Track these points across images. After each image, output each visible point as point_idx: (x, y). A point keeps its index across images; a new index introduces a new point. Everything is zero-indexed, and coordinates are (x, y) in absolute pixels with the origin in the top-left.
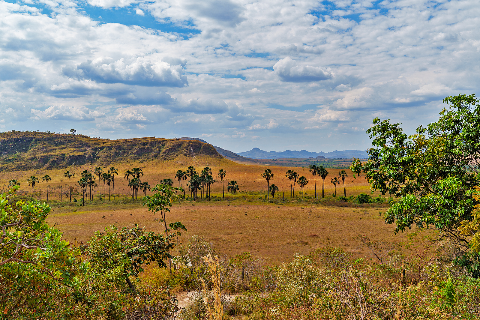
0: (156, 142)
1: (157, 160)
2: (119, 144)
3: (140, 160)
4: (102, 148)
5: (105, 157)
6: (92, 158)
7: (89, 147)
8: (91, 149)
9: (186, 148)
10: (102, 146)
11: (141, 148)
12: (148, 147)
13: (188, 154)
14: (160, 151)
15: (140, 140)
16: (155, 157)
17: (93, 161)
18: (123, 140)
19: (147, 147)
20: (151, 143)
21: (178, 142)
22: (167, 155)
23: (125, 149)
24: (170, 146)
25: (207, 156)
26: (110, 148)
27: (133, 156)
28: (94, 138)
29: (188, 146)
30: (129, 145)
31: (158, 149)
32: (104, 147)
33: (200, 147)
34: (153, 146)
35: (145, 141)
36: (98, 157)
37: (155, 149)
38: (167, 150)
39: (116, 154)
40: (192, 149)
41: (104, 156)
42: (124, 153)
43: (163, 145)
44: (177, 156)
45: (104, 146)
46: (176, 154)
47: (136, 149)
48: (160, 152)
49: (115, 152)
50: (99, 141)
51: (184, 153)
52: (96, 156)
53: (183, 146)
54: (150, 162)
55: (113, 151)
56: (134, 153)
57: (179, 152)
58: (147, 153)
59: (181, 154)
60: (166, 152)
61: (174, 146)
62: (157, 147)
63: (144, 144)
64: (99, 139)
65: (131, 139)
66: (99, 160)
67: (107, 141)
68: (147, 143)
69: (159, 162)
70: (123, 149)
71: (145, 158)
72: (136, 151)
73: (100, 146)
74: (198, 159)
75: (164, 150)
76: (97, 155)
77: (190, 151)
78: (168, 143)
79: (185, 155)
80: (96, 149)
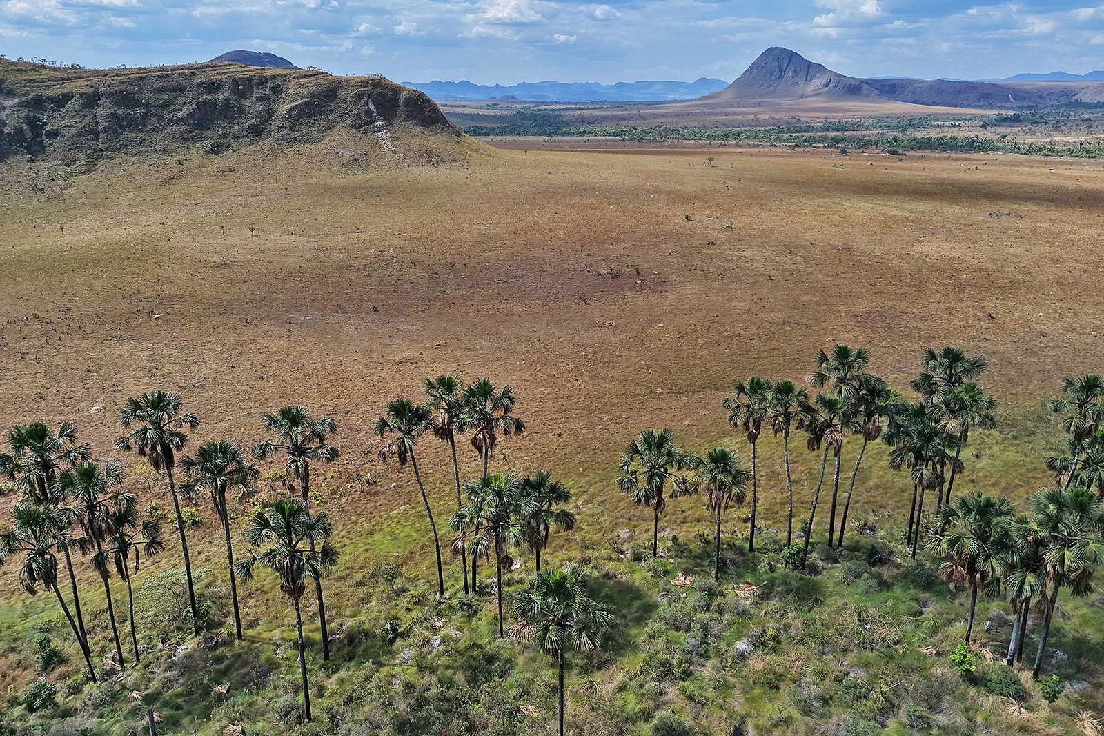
0: (250, 80)
1: (264, 144)
2: (122, 87)
3: (208, 143)
4: (62, 101)
5: (80, 134)
6: (29, 135)
7: (10, 94)
8: (19, 104)
9: (354, 103)
10: (58, 92)
11: (204, 102)
12: (228, 100)
13: (363, 124)
14: (270, 113)
15: (193, 71)
16: (257, 132)
17: (34, 148)
18: (128, 72)
19: (221, 97)
20: (236, 82)
21: (324, 84)
22: (294, 125)
23: (147, 105)
24: (301, 96)
25: (420, 129)
26: (91, 100)
27: (182, 128)
28: (21, 61)
29: (360, 96)
30: (159, 91)
31: (260, 106)
32: (66, 98)
33: (397, 101)
34: (243, 95)
35: (211, 76)
36: (54, 134)
37: (253, 105)
38: (291, 110)
39: (119, 124)
40: (372, 107)
41: (73, 130)
42: (145, 117)
43: (277, 91)
44: (329, 128)
45: (65, 91)
46: (325, 123)
47: (186, 105)
48: (271, 115)
49: (114, 116)
50: (45, 74)
51: (350, 119)
52: (41, 128)
53: (342, 94)
54: (243, 151)
55: (104, 109)
56: (180, 119)
57: (332, 117)
58: (227, 117)
59: (342, 124)
60: (290, 116)
61: (314, 95)
62: (260, 99)
63: (213, 87)
64: (44, 67)
65: (163, 69)
66: (58, 142)
67: (74, 72)
68: (220, 83)
69: (274, 152)
70: (138, 103)
71: (224, 136)
72: (186, 111)
73: (53, 92)
74: (396, 139)
75: (282, 109)
76: (45, 124)
77: (369, 113)
78: (291, 85)
79: (354, 127)
80: (38, 103)
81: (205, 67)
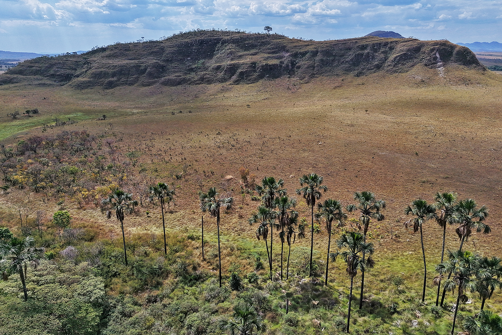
0: (380, 44)
1: (381, 73)
2: (327, 48)
3: (356, 72)
4: (304, 54)
5: (308, 68)
6: (290, 67)
7: (287, 51)
8: (289, 56)
9: (429, 54)
10: (304, 50)
11: (358, 54)
12: (368, 53)
13: (431, 64)
14: (386, 59)
15: (356, 40)
16: (378, 67)
17: (291, 73)
18: (332, 42)
19: (366, 51)
20: (374, 45)
21: (415, 44)
22: (396, 64)
23: (335, 56)
24: (403, 51)
25: (462, 67)
26: (315, 54)
27: (347, 65)
28: (293, 39)
29: (432, 50)
30: (341, 50)
31: (382, 56)
32: (306, 53)
33: (452, 53)
34: (376, 51)
35: (364, 43)
36: (299, 67)
37: (380, 56)
38: (396, 57)
39: (323, 63)
40: (438, 56)
41: (306, 66)
42: (333, 60)
43: (391, 49)
44: (413, 66)
45: (306, 50)
46: (411, 64)
47: (350, 56)
48: (386, 60)
49: (322, 60)
50: (301, 43)
51: (425, 61)
52: (295, 65)
53: (423, 50)
54: (371, 75)
55: (319, 57)
56: (347, 62)
57: (415, 60)
58: (366, 61)
59: (419, 64)
60: (395, 60)
61: (409, 50)
62: (382, 52)
63: (364, 47)
64: (301, 41)
65: (345, 40)
66: (300, 71)
67: (311, 42)
68: (367, 45)
69: (384, 77)
70: (331, 55)
71: (363, 69)
72: (350, 58)
73: (302, 51)
74: (447, 71)
75: (392, 57)
76: (297, 63)
77: (435, 58)
78: (399, 46)
79: (426, 65)
80: (295, 55)
81: (362, 39)
